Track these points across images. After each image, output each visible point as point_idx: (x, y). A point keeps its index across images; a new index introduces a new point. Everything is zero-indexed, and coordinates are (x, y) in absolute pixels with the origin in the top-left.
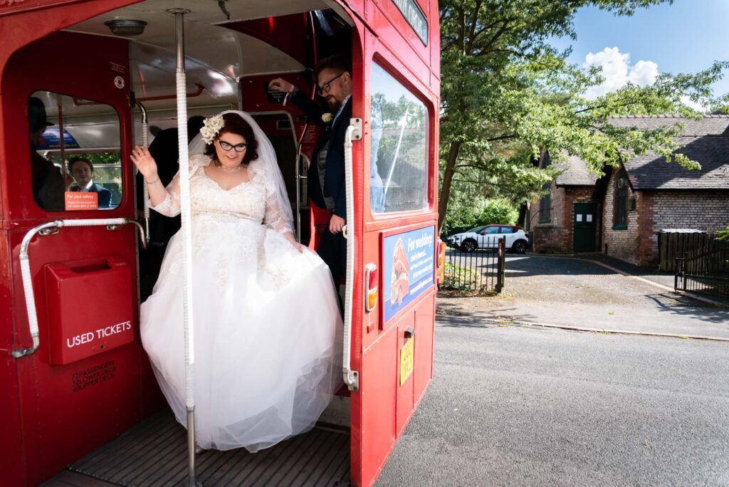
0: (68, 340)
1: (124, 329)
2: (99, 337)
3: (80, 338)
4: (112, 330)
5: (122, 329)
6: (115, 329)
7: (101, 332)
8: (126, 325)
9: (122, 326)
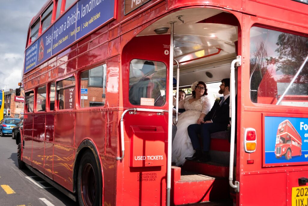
0: (135, 157)
1: (160, 159)
2: (148, 159)
3: (140, 157)
4: (154, 158)
5: (159, 158)
6: (156, 158)
7: (149, 157)
8: (161, 157)
9: (159, 157)
